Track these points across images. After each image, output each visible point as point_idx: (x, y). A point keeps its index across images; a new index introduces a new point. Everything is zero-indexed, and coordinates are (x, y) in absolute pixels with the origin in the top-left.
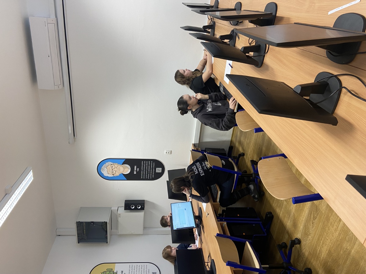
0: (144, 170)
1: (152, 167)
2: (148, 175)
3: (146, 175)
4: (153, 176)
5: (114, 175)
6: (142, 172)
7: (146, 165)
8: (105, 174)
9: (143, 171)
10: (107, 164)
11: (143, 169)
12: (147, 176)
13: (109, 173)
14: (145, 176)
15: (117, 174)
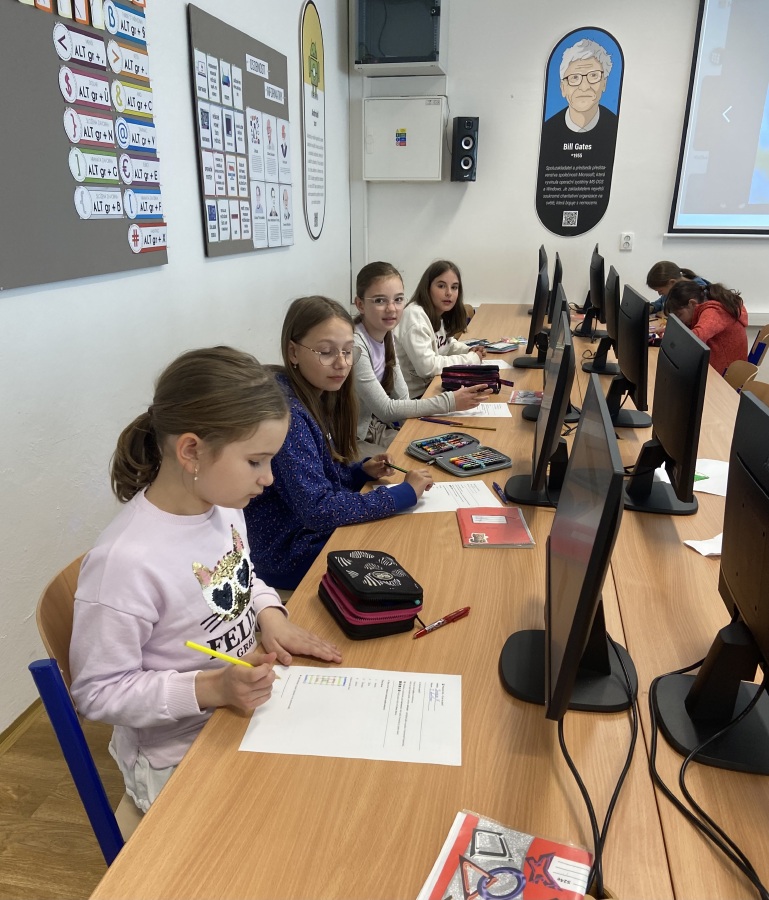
0: (575, 175)
1: (585, 196)
2: (557, 186)
3: (557, 182)
4: (552, 203)
5: (565, 83)
6: (569, 168)
7: (592, 178)
8: (570, 54)
9: (572, 172)
10: (607, 60)
11: (579, 171)
12: (552, 186)
13: (575, 66)
14: (554, 179)
15: (567, 91)
